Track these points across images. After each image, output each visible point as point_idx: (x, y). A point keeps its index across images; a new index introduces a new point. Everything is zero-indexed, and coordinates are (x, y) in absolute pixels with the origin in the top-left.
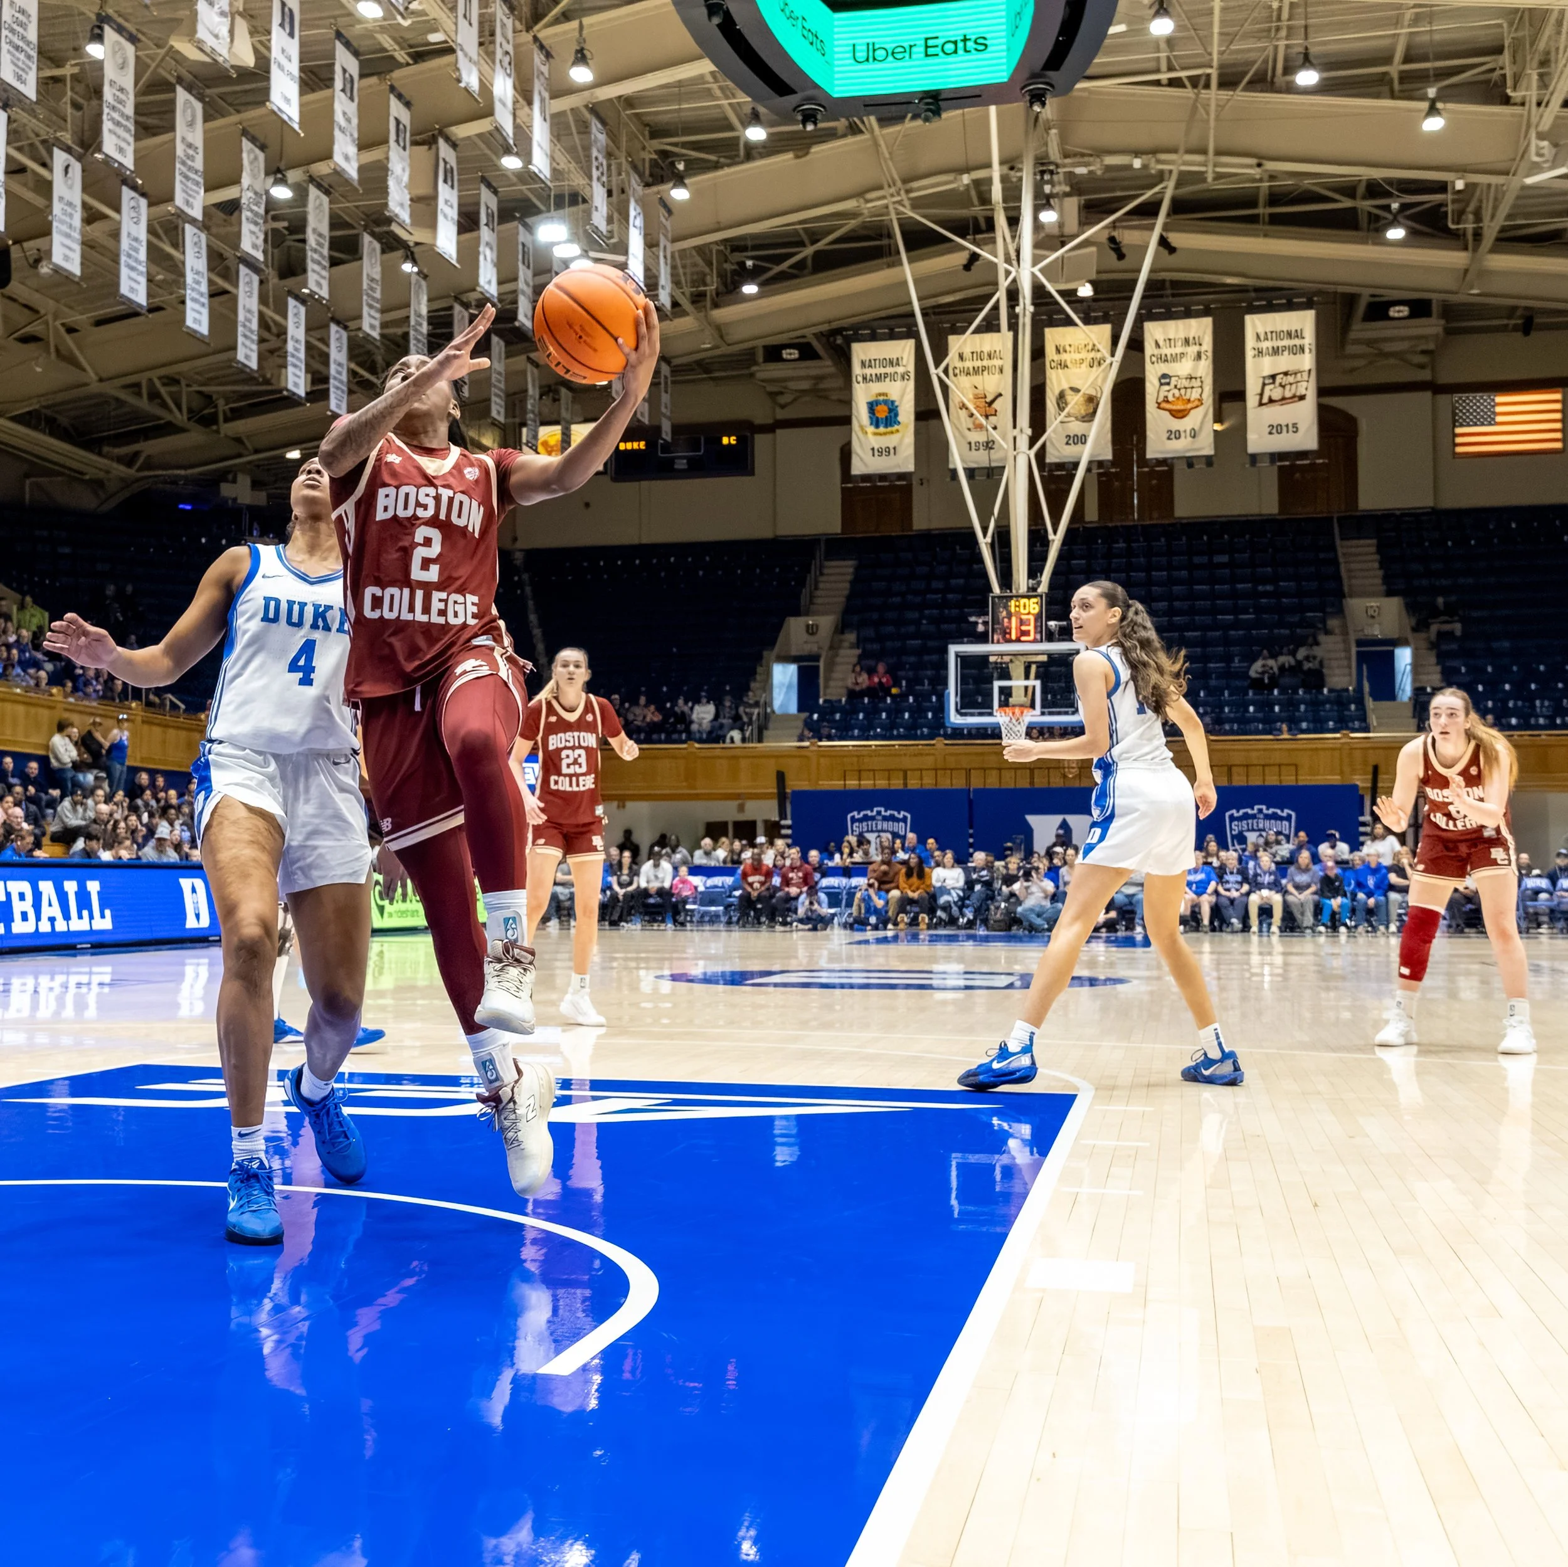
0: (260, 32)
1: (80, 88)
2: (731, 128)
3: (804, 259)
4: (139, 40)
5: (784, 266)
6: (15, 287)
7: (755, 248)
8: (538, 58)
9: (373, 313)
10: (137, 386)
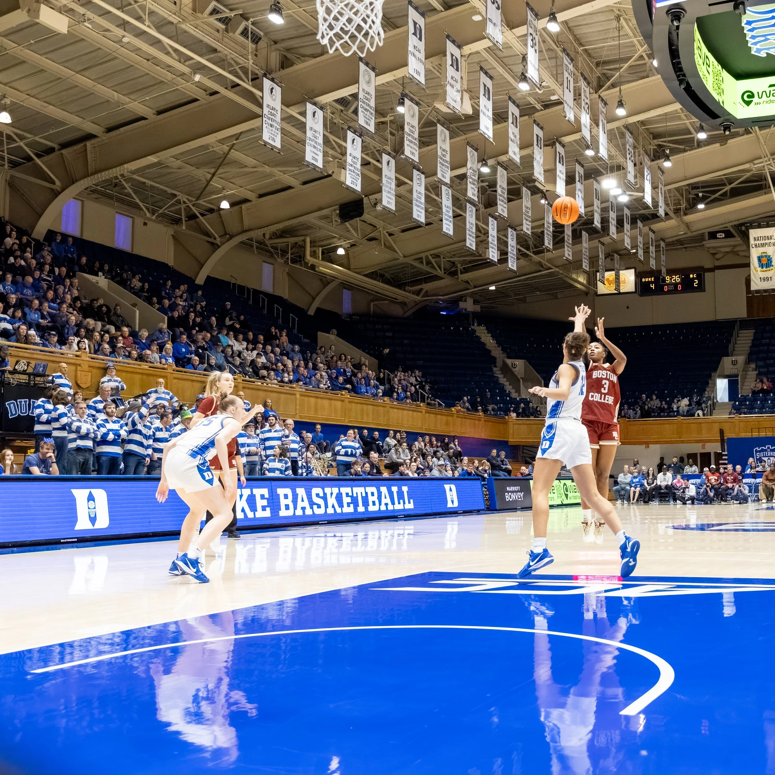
0: (475, 98)
1: (394, 126)
2: (691, 133)
3: (727, 191)
4: (420, 104)
5: (717, 195)
6: (366, 216)
7: (702, 187)
8: (601, 105)
9: (528, 223)
10: (421, 258)
